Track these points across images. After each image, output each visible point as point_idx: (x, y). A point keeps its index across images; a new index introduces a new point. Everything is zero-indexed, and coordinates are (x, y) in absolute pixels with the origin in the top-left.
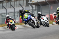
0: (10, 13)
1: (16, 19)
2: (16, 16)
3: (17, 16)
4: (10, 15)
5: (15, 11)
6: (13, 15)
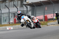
1: (10, 20)
4: (5, 16)
5: (10, 12)
6: (7, 16)
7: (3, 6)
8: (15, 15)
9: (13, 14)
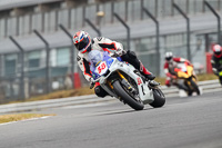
0: (170, 35)
1: (194, 59)
2: (193, 49)
3: (198, 48)
4: (172, 45)
6: (181, 44)
7: (163, 7)
8: (211, 40)
9: (202, 37)
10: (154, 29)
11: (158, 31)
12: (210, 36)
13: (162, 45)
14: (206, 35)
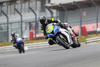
0: (13, 23)
1: (24, 34)
2: (24, 29)
3: (26, 29)
4: (14, 27)
5: (23, 20)
6: (18, 27)
7: (11, 10)
8: (32, 25)
9: (28, 24)
10: (6, 20)
11: (8, 21)
12: (32, 23)
13: (9, 27)
14: (30, 23)
